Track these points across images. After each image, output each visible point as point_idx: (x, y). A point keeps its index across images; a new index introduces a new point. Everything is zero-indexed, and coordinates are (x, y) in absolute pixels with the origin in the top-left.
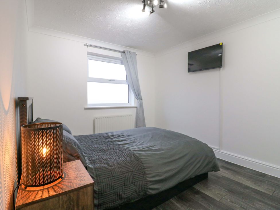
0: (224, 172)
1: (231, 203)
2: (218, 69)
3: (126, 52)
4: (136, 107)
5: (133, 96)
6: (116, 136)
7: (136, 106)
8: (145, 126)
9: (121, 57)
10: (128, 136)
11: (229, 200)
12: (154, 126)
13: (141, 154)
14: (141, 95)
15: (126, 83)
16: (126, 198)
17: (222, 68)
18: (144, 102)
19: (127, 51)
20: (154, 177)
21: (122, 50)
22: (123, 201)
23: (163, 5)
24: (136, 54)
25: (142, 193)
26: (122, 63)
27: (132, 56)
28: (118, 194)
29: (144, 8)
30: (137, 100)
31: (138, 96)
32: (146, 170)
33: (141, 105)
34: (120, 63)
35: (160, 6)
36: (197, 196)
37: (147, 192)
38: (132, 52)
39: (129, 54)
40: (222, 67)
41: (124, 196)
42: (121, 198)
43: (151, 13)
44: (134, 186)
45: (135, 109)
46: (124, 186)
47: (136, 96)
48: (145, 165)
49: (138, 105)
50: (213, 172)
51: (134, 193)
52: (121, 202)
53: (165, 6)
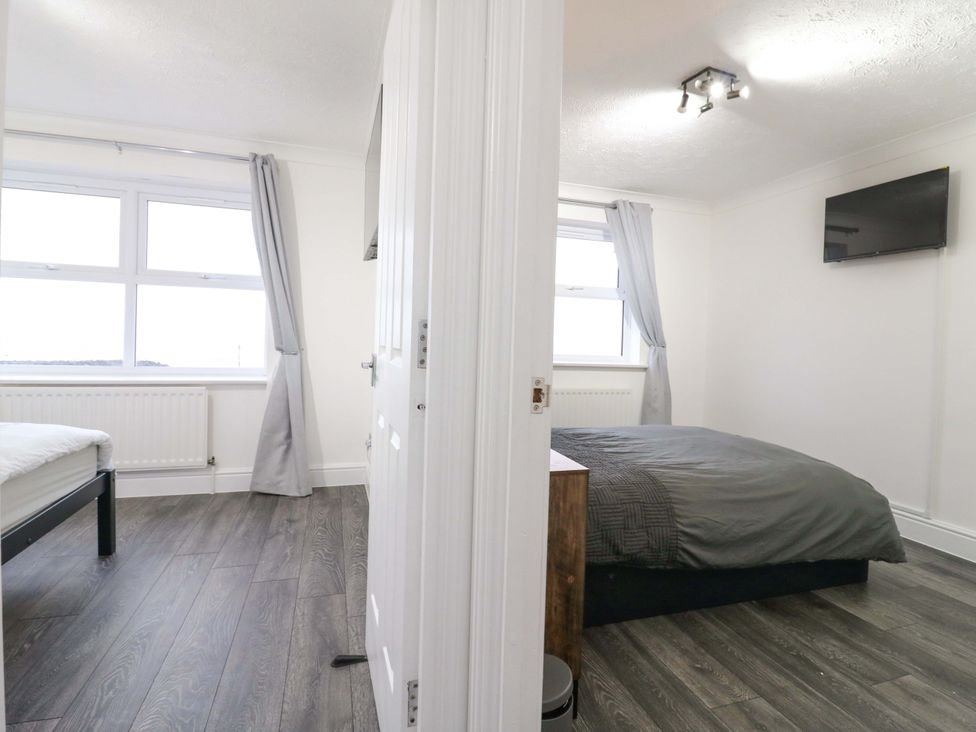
0: (928, 578)
1: (923, 641)
2: (933, 252)
3: (621, 207)
4: (645, 369)
5: (635, 335)
6: (595, 437)
7: (644, 364)
8: (670, 423)
9: (605, 221)
10: (626, 439)
11: (919, 635)
12: (700, 424)
13: (664, 473)
14: (662, 333)
15: (616, 295)
16: (628, 555)
17: (945, 249)
18: (671, 353)
19: (624, 202)
20: (694, 526)
21: (609, 200)
22: (621, 559)
23: (738, 91)
24: (652, 210)
25: (664, 555)
26: (607, 237)
27: (638, 217)
28: (610, 542)
29: (684, 104)
30: (647, 347)
31: (654, 336)
32: (676, 506)
33: (661, 363)
34: (602, 238)
35: (730, 93)
36: (820, 611)
37: (678, 557)
38: (638, 204)
39: (628, 212)
40: (945, 245)
41: (625, 550)
42: (618, 553)
43: (703, 111)
44: (645, 534)
45: (643, 375)
46: (625, 528)
47: (647, 338)
48: (672, 495)
49: (651, 362)
50: (882, 562)
51: (646, 550)
52: (616, 560)
53: (745, 92)
